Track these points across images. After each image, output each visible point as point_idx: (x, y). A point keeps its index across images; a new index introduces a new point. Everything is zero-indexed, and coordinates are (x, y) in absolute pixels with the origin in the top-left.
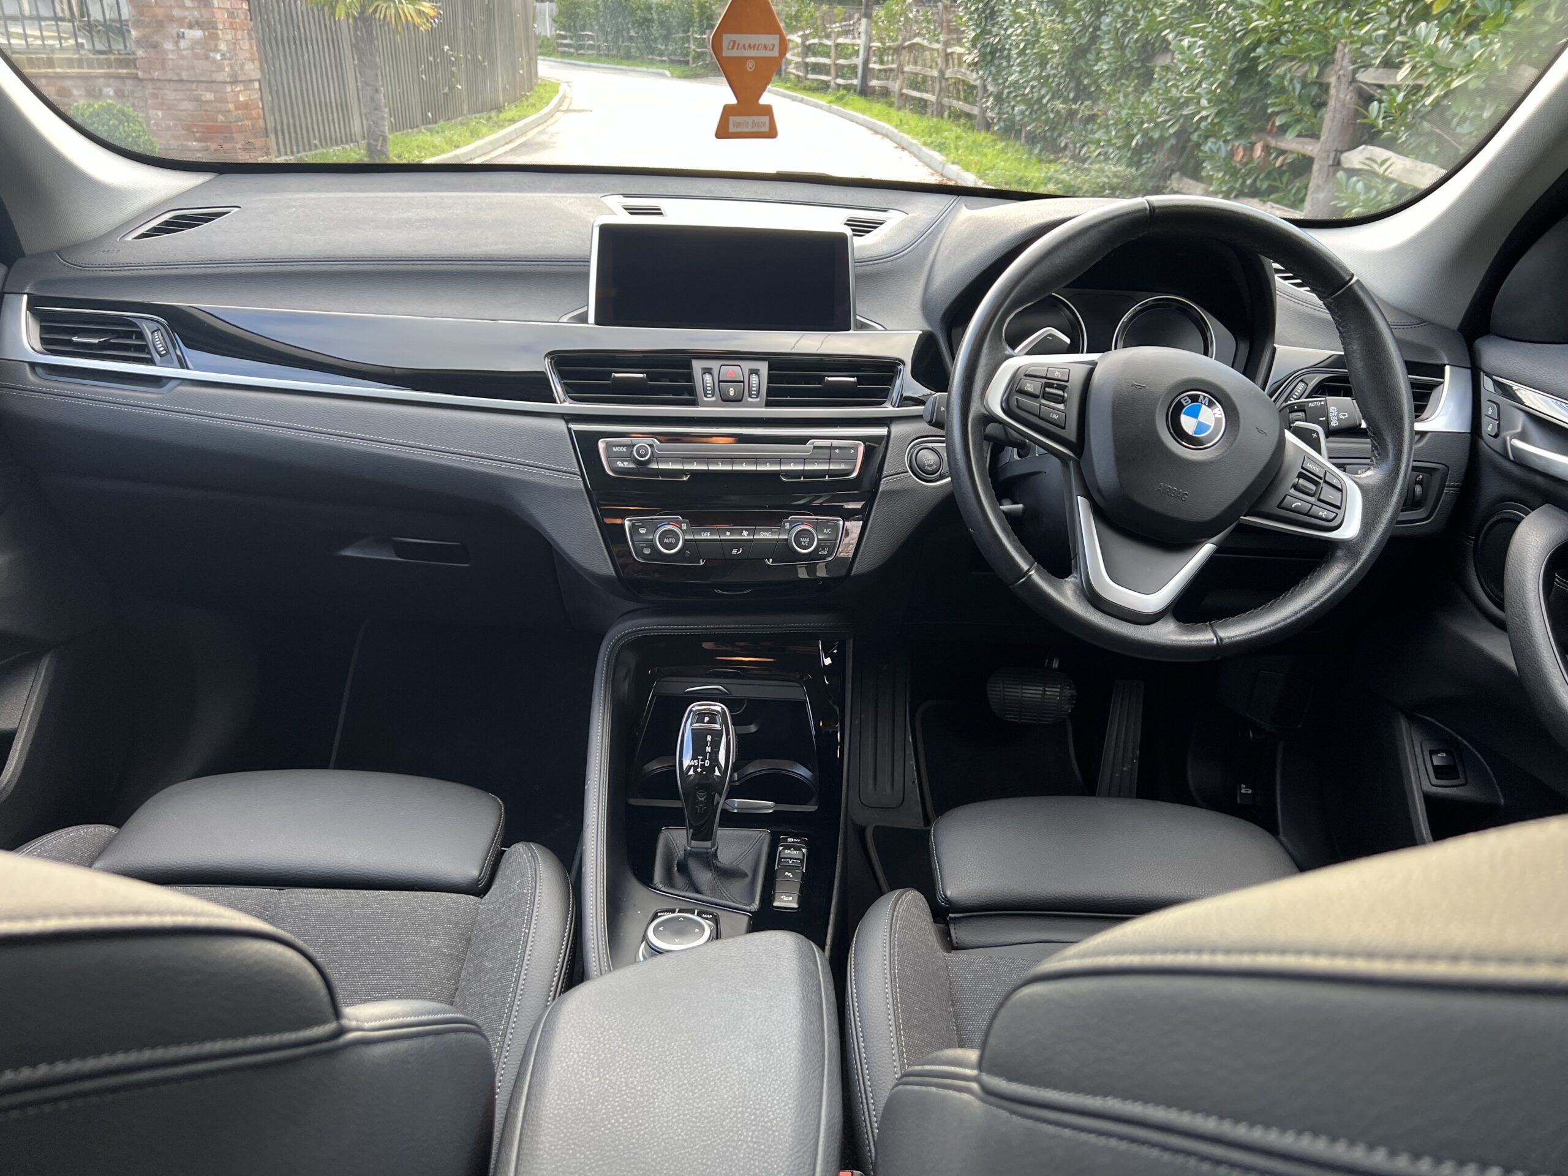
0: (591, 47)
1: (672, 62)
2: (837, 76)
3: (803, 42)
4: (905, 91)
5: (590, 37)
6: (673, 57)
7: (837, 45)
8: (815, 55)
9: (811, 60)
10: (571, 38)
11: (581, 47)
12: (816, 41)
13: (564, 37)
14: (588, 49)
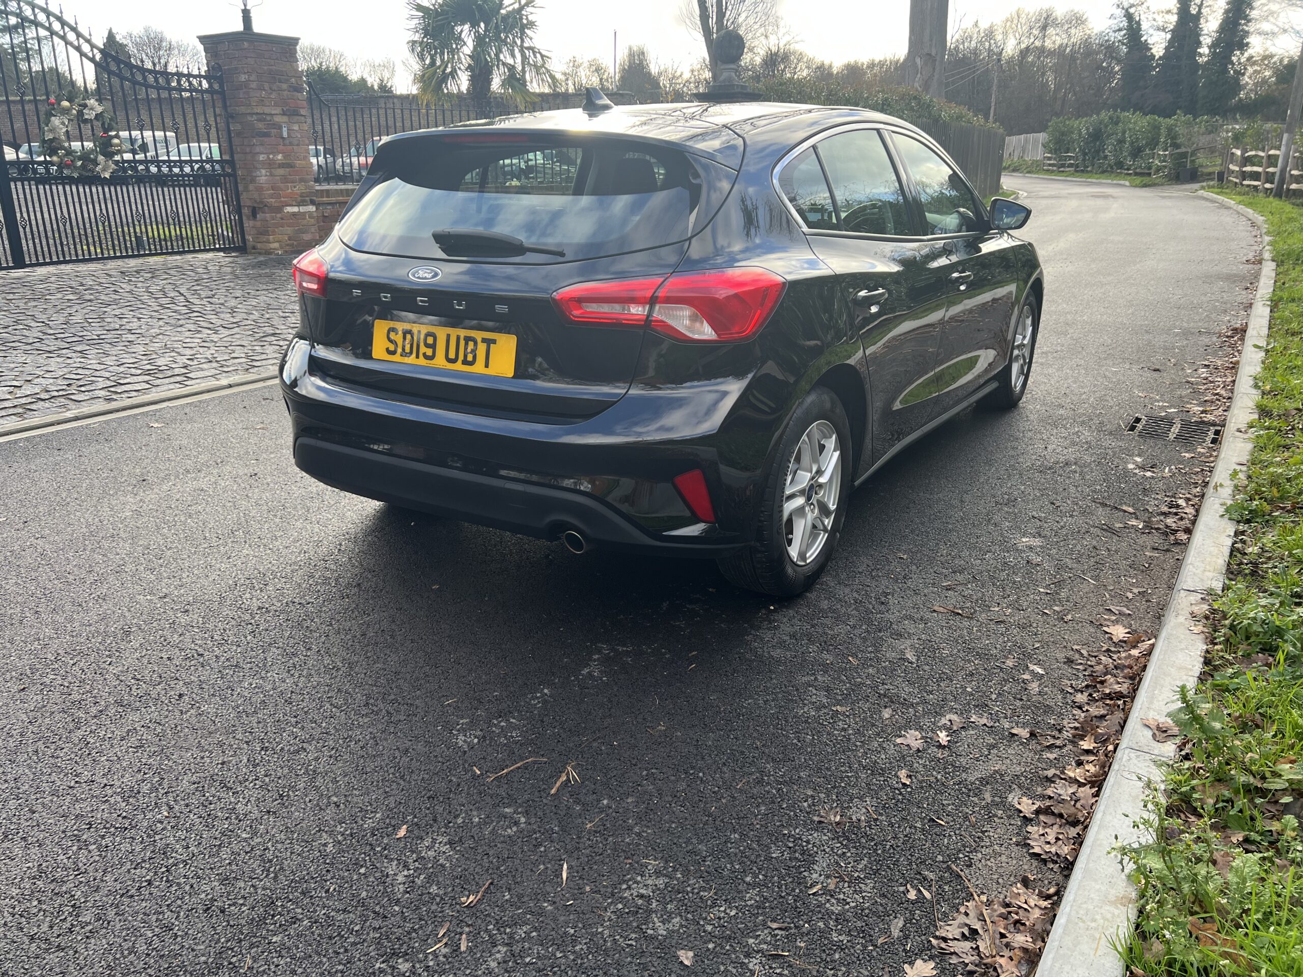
0: (1071, 165)
1: (1136, 174)
2: (1267, 182)
3: (1243, 154)
5: (1071, 158)
6: (1138, 170)
7: (1269, 156)
8: (1253, 165)
9: (1248, 169)
10: (1055, 159)
11: (1063, 166)
12: (1253, 153)
13: (1049, 159)
14: (1068, 167)
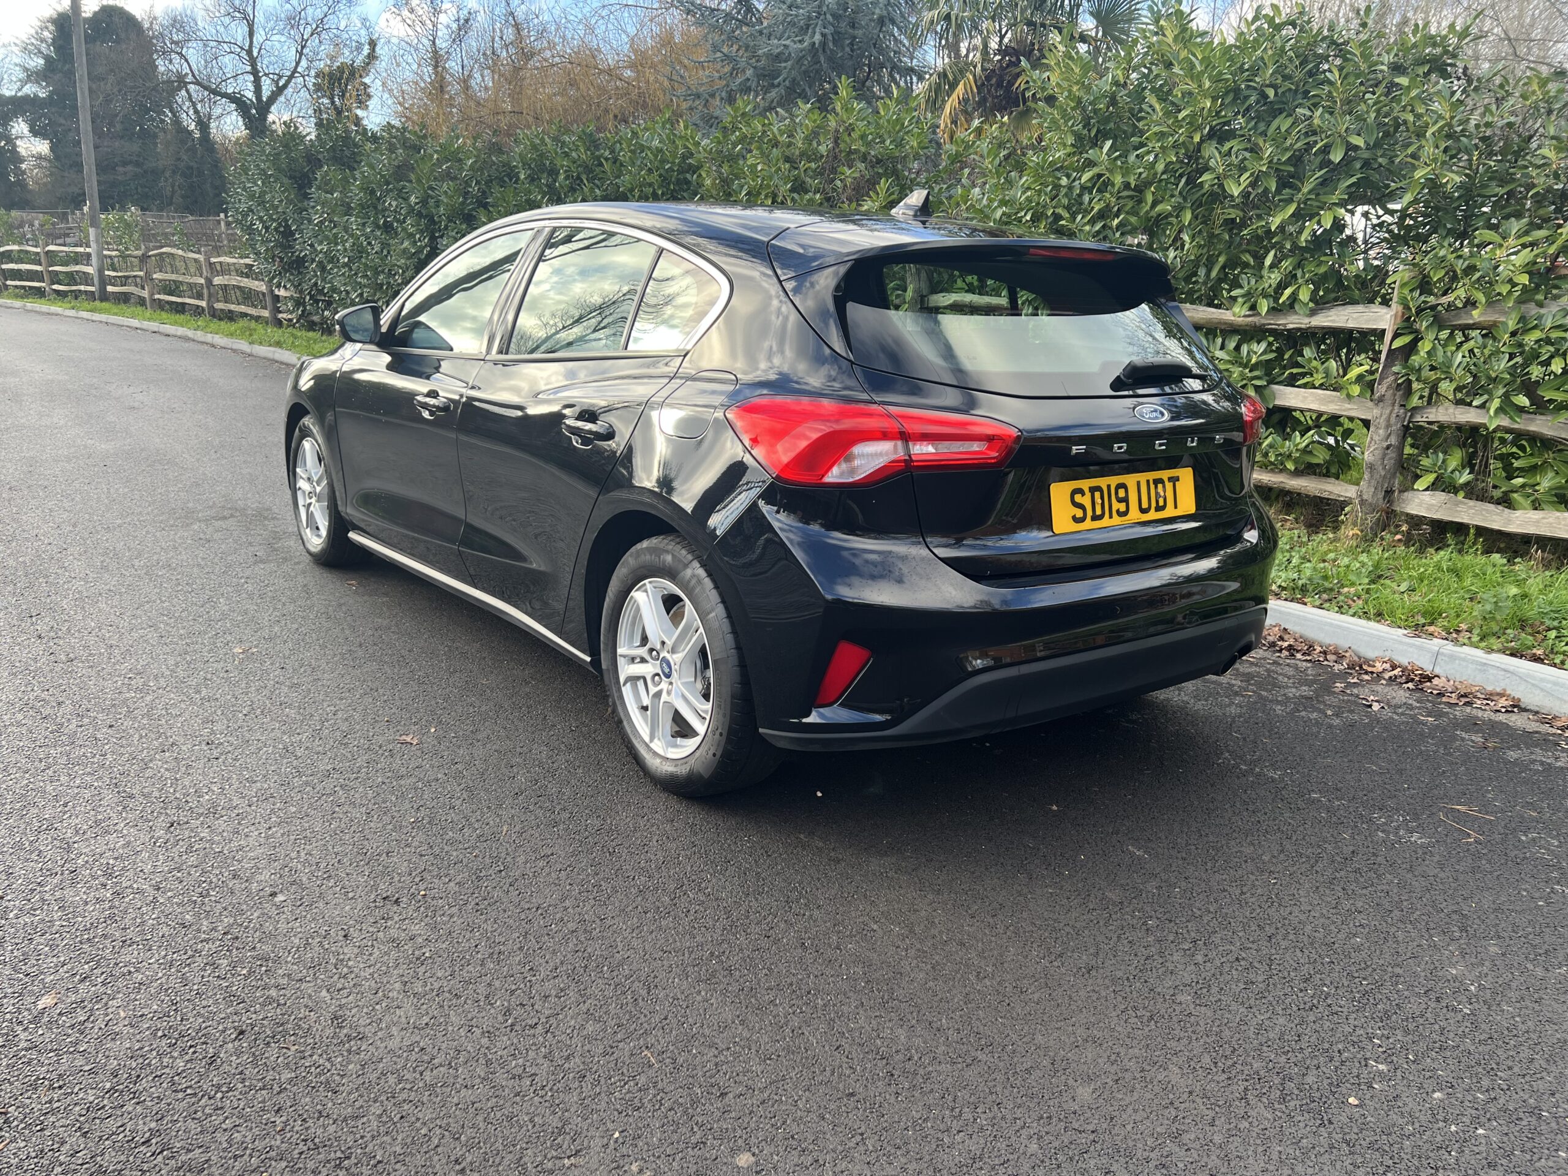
2: (55, 283)
4: (157, 296)
7: (50, 253)
9: (13, 266)
12: (13, 248)
